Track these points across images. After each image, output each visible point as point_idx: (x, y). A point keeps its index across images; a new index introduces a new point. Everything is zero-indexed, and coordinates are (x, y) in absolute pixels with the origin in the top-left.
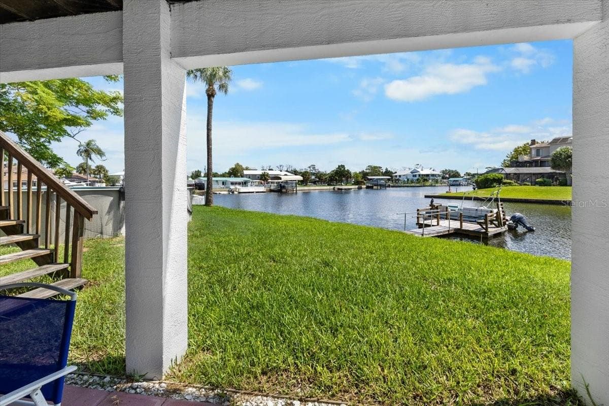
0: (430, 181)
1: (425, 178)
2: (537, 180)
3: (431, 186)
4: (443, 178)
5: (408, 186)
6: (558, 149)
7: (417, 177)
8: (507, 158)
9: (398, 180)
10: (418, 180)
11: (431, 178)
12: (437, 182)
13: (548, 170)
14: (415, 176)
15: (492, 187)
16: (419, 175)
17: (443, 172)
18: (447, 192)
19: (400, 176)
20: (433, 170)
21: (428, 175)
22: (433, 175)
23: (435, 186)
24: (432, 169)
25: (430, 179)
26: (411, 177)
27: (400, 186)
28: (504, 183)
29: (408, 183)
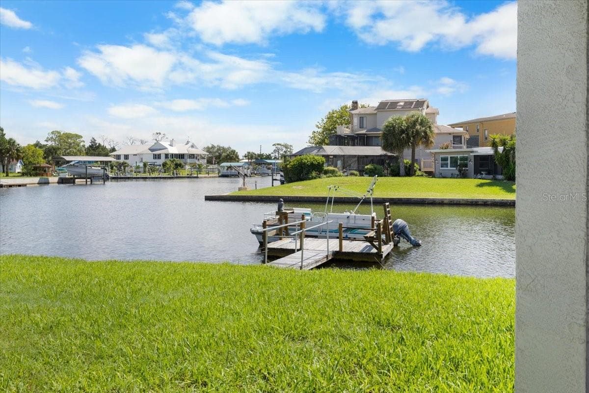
0: (187, 167)
1: (178, 161)
2: (366, 167)
3: (189, 177)
4: (210, 162)
5: (145, 178)
6: (390, 119)
7: (163, 159)
8: (316, 130)
9: (124, 164)
10: (164, 165)
11: (189, 161)
12: (199, 168)
13: (377, 151)
14: (159, 157)
15: (310, 179)
16: (167, 156)
17: (208, 150)
18: (240, 189)
19: (126, 157)
20: (192, 146)
21: (181, 156)
22: (192, 156)
23: (197, 177)
24: (190, 144)
25: (186, 164)
26: (149, 159)
27: (129, 178)
28: (326, 172)
29: (145, 172)
